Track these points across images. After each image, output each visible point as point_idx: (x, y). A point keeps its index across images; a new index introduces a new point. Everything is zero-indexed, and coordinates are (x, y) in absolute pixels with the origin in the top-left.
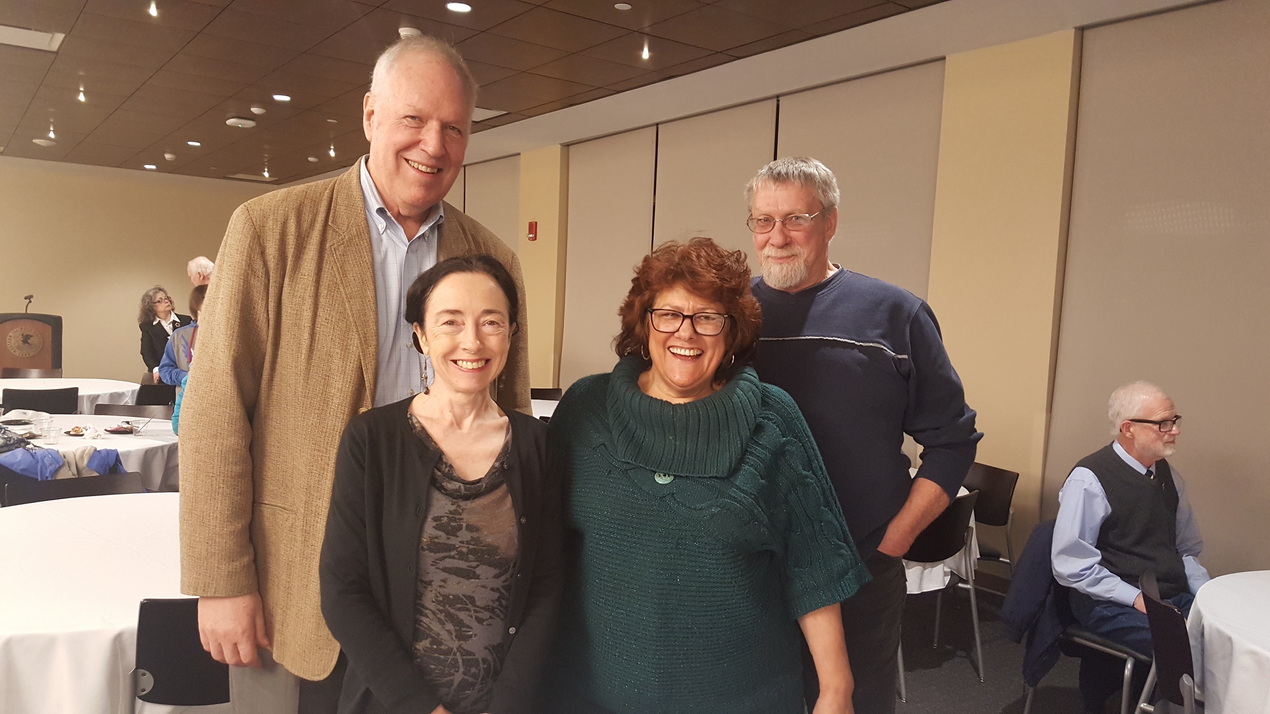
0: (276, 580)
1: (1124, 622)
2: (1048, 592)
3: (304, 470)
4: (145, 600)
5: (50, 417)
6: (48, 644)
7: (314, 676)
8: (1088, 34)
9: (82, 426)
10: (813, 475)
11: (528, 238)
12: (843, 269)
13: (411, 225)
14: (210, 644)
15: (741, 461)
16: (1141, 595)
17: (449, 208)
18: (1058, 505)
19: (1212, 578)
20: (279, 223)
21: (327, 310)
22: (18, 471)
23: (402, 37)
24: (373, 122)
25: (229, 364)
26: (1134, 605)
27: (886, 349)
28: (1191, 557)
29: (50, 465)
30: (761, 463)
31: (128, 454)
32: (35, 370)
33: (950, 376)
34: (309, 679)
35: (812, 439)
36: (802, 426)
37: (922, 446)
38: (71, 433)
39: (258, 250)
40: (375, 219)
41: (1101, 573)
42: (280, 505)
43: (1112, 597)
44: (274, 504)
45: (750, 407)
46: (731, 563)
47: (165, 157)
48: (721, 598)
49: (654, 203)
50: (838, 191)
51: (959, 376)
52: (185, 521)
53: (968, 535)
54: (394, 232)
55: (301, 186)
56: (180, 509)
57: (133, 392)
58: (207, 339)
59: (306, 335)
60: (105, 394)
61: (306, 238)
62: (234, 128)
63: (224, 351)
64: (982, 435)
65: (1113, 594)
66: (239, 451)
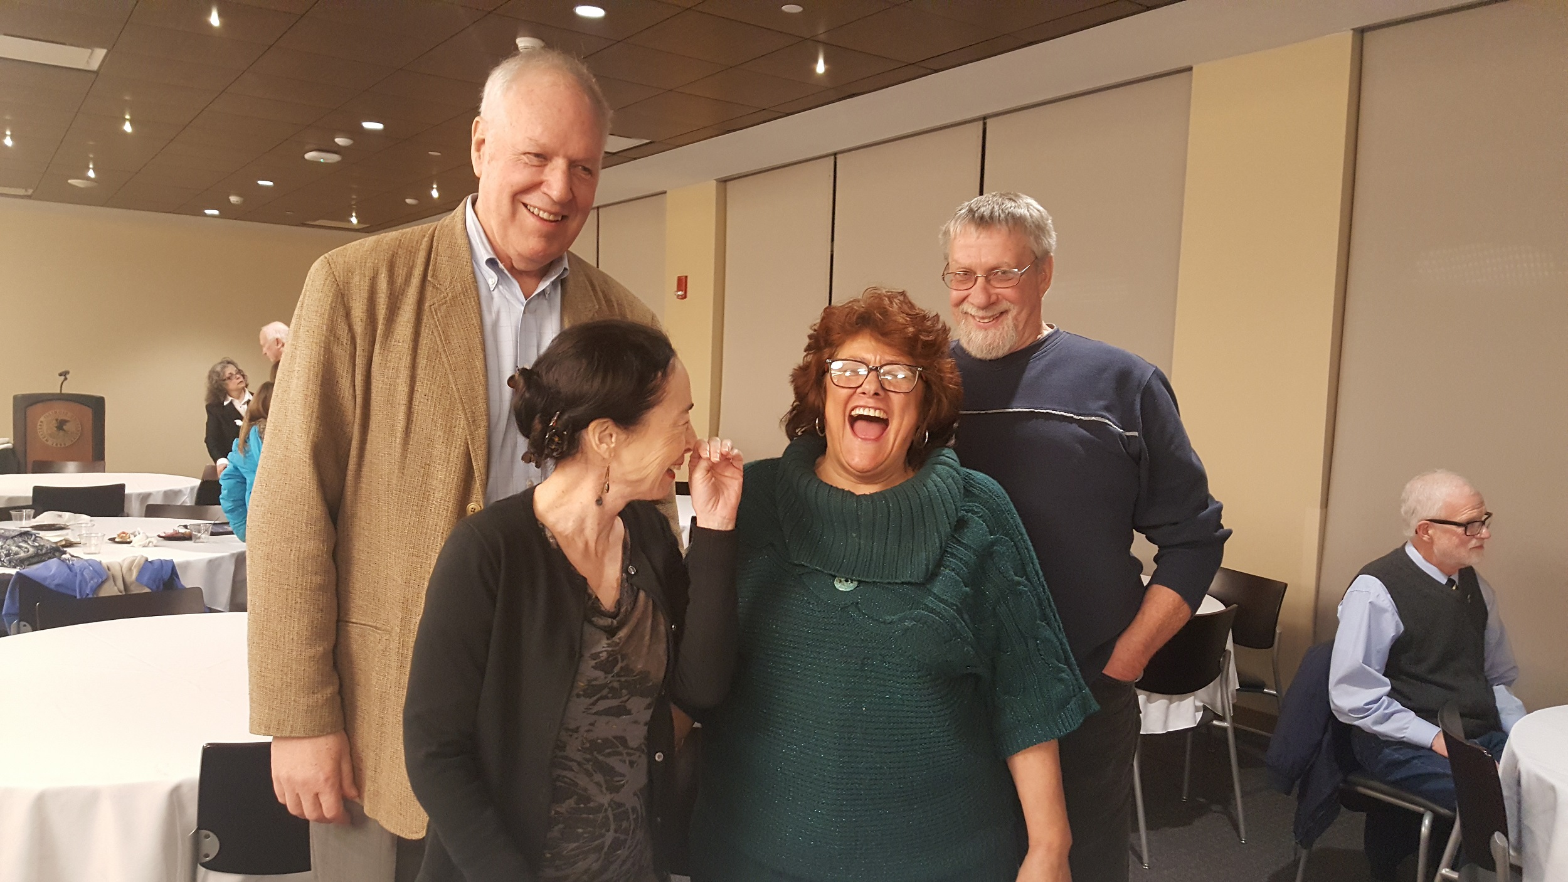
0: (366, 717)
1: (1420, 767)
2: (1325, 731)
3: (399, 580)
4: (209, 744)
5: (91, 521)
6: (90, 799)
7: (412, 833)
8: (1368, 36)
9: (129, 531)
10: (1026, 582)
11: (676, 297)
12: (1058, 330)
13: (530, 282)
14: (286, 794)
15: (939, 564)
16: (1442, 732)
17: (575, 260)
18: (1336, 623)
19: (1529, 712)
20: (367, 278)
21: (427, 384)
22: (52, 587)
23: (520, 49)
24: (483, 155)
25: (308, 451)
26: (1431, 746)
27: (1111, 424)
28: (1502, 687)
29: (92, 579)
30: (965, 566)
31: (187, 565)
32: (72, 463)
33: (1191, 459)
34: (407, 837)
35: (1026, 537)
36: (1015, 522)
37: (1157, 546)
38: (117, 540)
39: (342, 312)
40: (484, 272)
41: (1391, 707)
42: (370, 623)
43: (1404, 737)
44: (363, 622)
45: (950, 497)
46: (928, 689)
47: (229, 200)
48: (916, 730)
49: (832, 251)
50: (1054, 234)
51: (1202, 461)
52: (255, 644)
53: (1224, 660)
54: (507, 287)
55: (394, 233)
56: (249, 629)
57: (192, 489)
58: (280, 421)
59: (401, 415)
60: (158, 492)
61: (400, 296)
62: (314, 163)
63: (300, 435)
64: (1230, 533)
65: (1405, 733)
66: (320, 558)
